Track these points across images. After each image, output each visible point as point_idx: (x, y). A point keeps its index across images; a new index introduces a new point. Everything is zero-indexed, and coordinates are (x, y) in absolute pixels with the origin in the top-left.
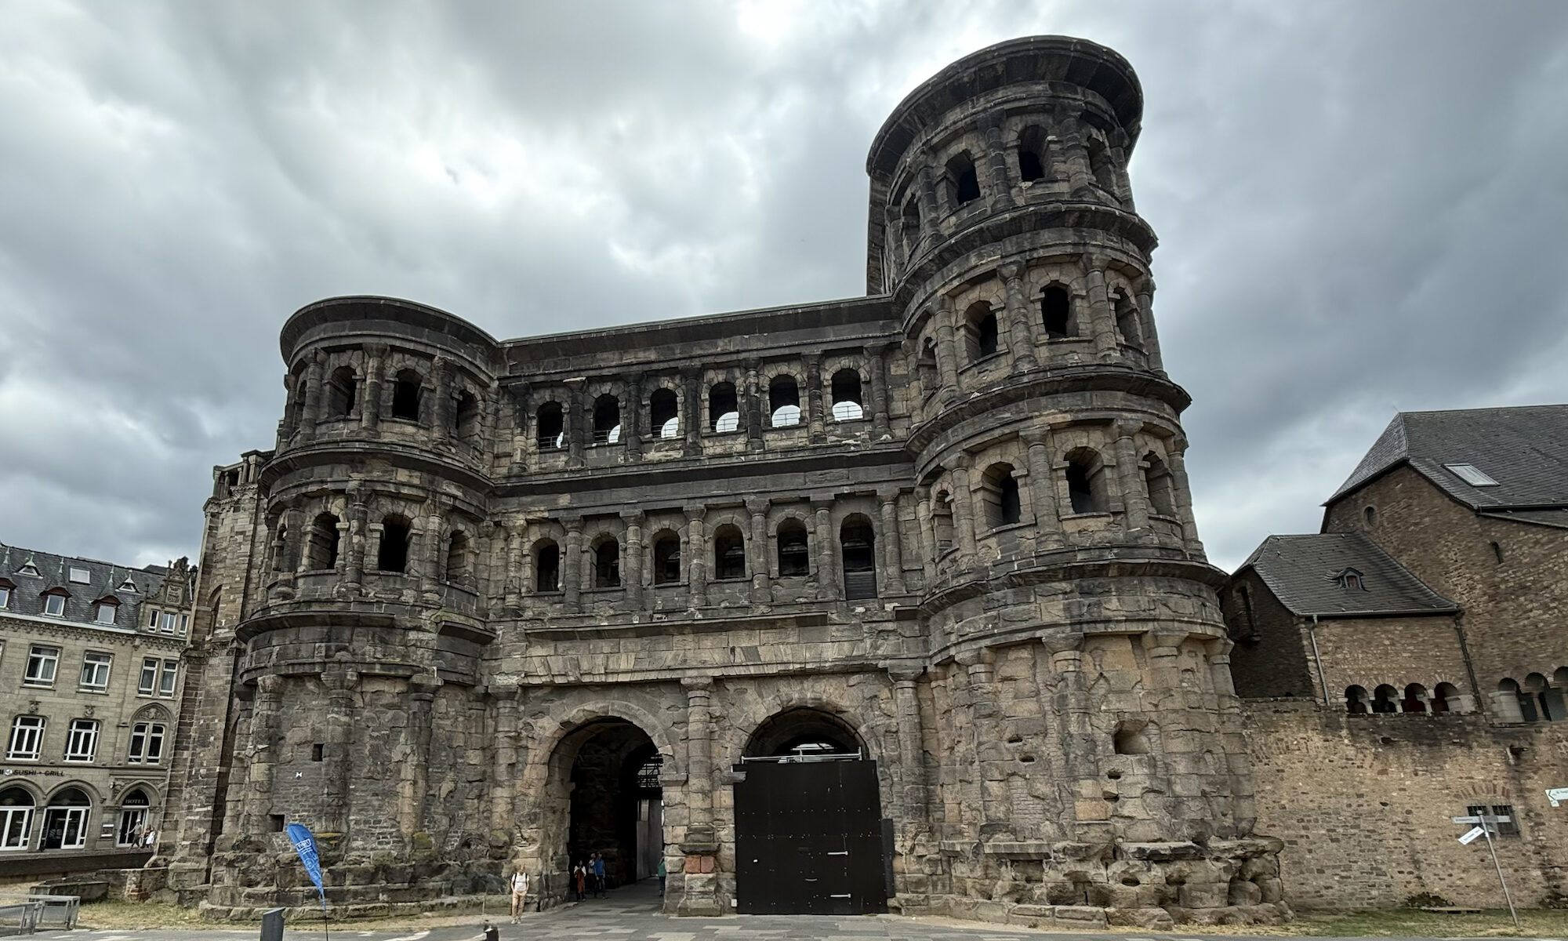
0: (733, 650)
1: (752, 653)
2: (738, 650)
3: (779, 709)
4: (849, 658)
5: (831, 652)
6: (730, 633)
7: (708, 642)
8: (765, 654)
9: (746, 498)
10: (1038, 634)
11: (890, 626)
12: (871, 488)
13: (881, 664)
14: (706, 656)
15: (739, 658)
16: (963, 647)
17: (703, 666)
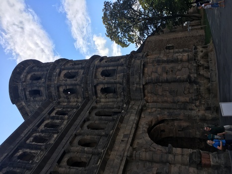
0: (122, 141)
1: (125, 136)
2: (123, 139)
3: (147, 134)
4: (136, 114)
5: (133, 118)
6: (116, 141)
7: (116, 147)
8: (127, 132)
9: (74, 133)
10: (142, 64)
11: (130, 106)
12: (91, 107)
13: (140, 108)
14: (121, 149)
15: (126, 139)
16: (141, 82)
17: (124, 150)
